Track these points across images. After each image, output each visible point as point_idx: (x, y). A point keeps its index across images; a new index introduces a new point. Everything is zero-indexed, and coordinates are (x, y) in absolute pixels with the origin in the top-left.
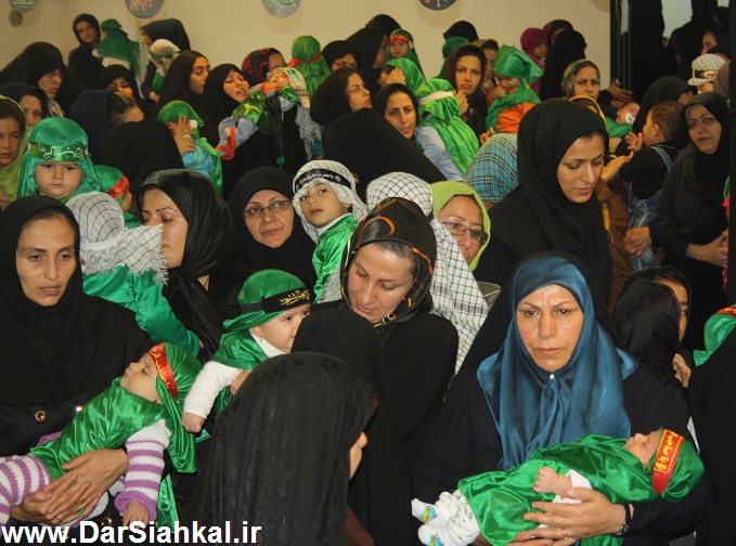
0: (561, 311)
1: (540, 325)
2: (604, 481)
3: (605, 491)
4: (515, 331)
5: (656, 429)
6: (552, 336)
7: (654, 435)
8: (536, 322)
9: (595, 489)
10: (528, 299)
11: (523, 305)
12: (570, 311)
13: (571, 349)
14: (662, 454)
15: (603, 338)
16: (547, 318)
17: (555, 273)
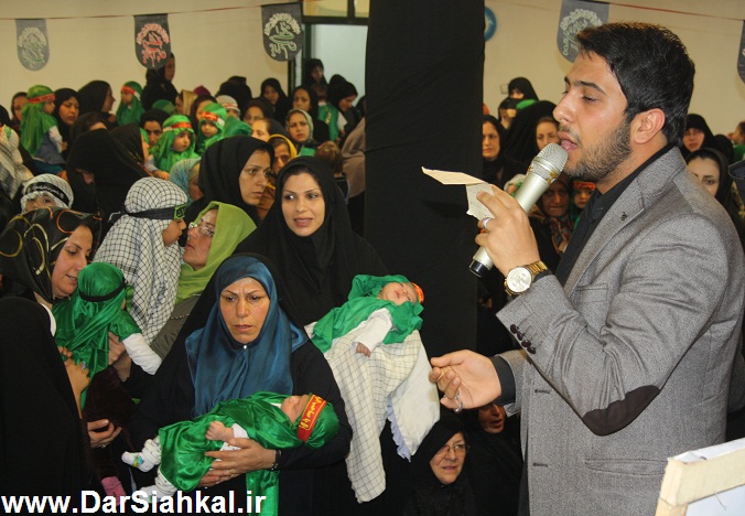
0: (252, 298)
1: (237, 308)
2: (259, 433)
3: (260, 440)
4: (218, 310)
5: (307, 394)
6: (246, 316)
7: (305, 397)
8: (234, 305)
9: (251, 438)
10: (229, 288)
11: (224, 293)
12: (260, 298)
13: (260, 326)
14: (305, 417)
15: (283, 318)
16: (243, 302)
17: (249, 268)
